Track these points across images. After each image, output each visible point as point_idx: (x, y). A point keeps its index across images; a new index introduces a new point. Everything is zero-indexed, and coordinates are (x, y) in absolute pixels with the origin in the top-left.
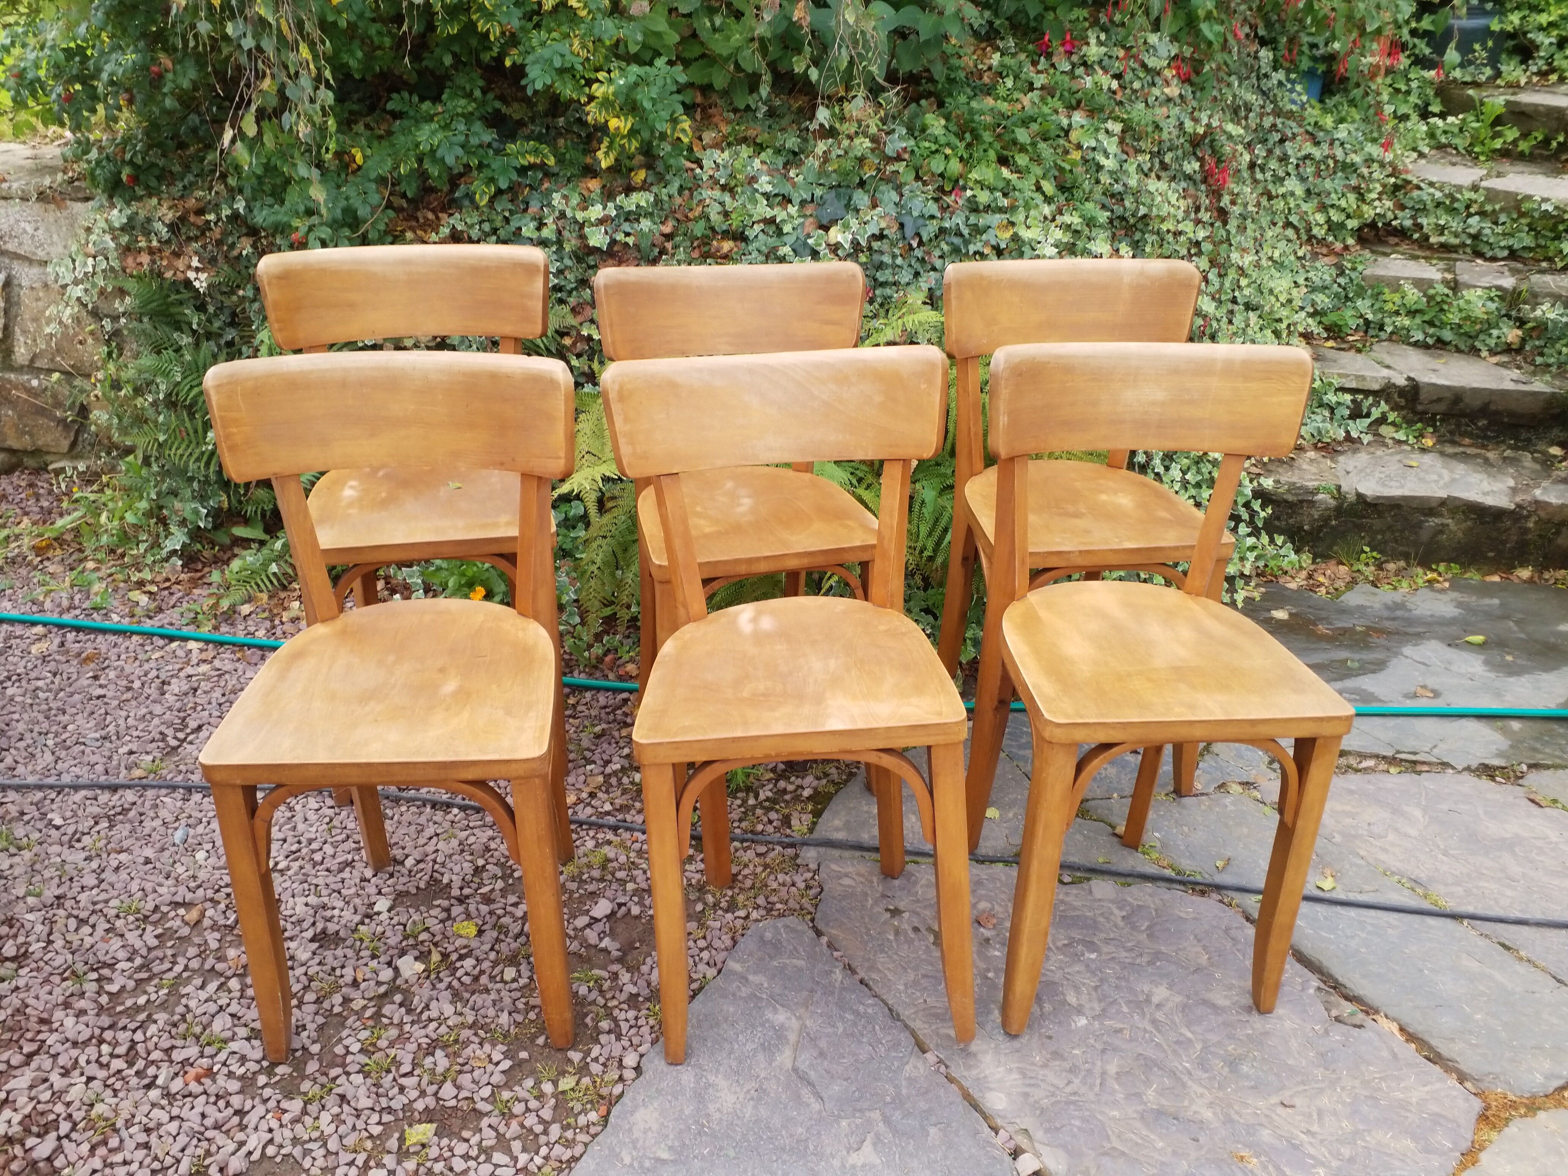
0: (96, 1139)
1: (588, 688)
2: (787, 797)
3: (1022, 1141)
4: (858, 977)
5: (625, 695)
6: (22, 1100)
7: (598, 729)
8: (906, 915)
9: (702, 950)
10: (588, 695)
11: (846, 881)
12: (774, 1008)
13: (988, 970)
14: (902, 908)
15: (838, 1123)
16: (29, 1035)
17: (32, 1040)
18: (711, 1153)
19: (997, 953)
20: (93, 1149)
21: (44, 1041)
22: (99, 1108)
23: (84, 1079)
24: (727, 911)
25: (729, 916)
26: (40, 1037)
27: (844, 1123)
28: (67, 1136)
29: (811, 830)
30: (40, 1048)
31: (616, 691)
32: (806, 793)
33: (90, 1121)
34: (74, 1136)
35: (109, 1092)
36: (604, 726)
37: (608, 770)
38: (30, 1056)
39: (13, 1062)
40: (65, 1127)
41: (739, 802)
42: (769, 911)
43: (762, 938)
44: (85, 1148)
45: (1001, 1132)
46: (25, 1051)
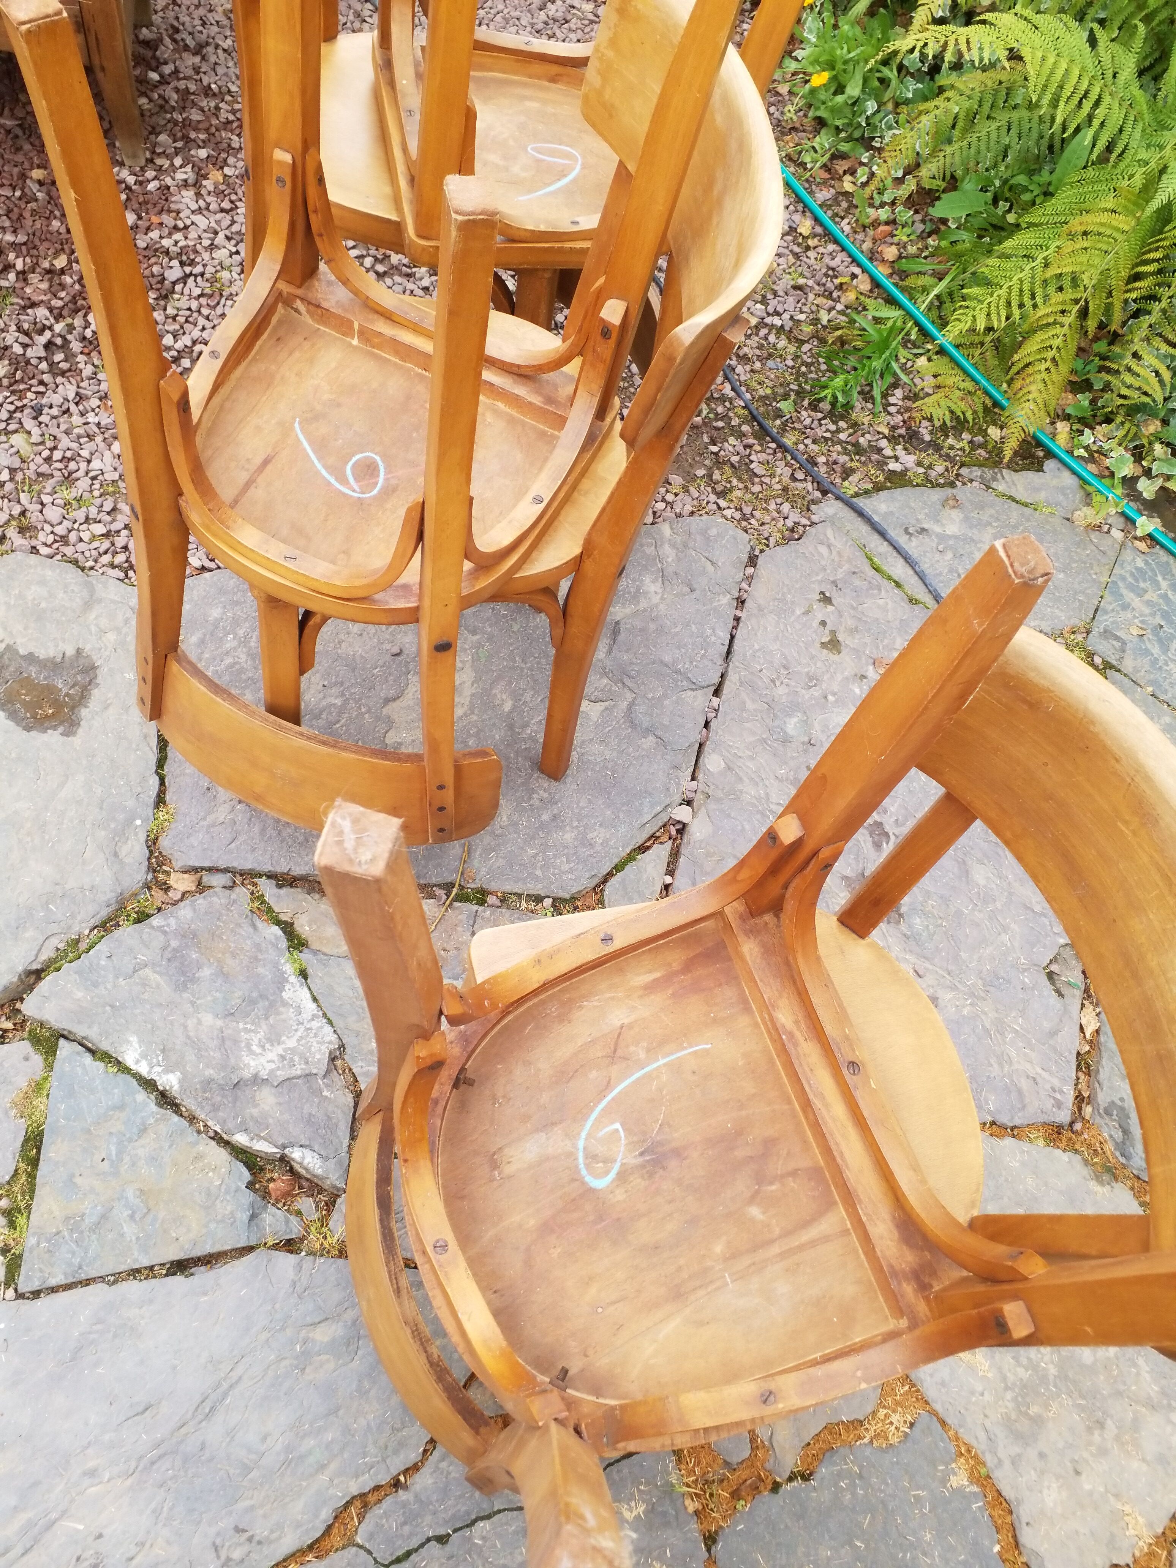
0: (208, 291)
1: (836, 242)
2: (875, 457)
3: (699, 798)
4: (738, 613)
5: (857, 270)
6: (193, 234)
7: (801, 281)
8: (830, 608)
9: (663, 500)
10: (831, 247)
11: (823, 550)
12: (656, 578)
13: (834, 694)
14: (834, 601)
15: (600, 678)
16: (233, 197)
17: (232, 202)
18: (504, 616)
19: (857, 691)
20: (201, 295)
21: (237, 207)
22: (225, 275)
23: (234, 250)
24: (715, 492)
25: (713, 498)
26: (238, 204)
27: (605, 681)
28: (196, 276)
29: (857, 495)
30: (231, 210)
31: (854, 261)
32: (893, 466)
33: (213, 280)
34: (199, 279)
35: (238, 269)
36: (810, 283)
37: (768, 320)
38: (222, 210)
39: (211, 207)
40: (198, 269)
41: (833, 427)
42: (744, 518)
43: (708, 529)
44: (198, 291)
45: (695, 783)
46: (223, 205)
